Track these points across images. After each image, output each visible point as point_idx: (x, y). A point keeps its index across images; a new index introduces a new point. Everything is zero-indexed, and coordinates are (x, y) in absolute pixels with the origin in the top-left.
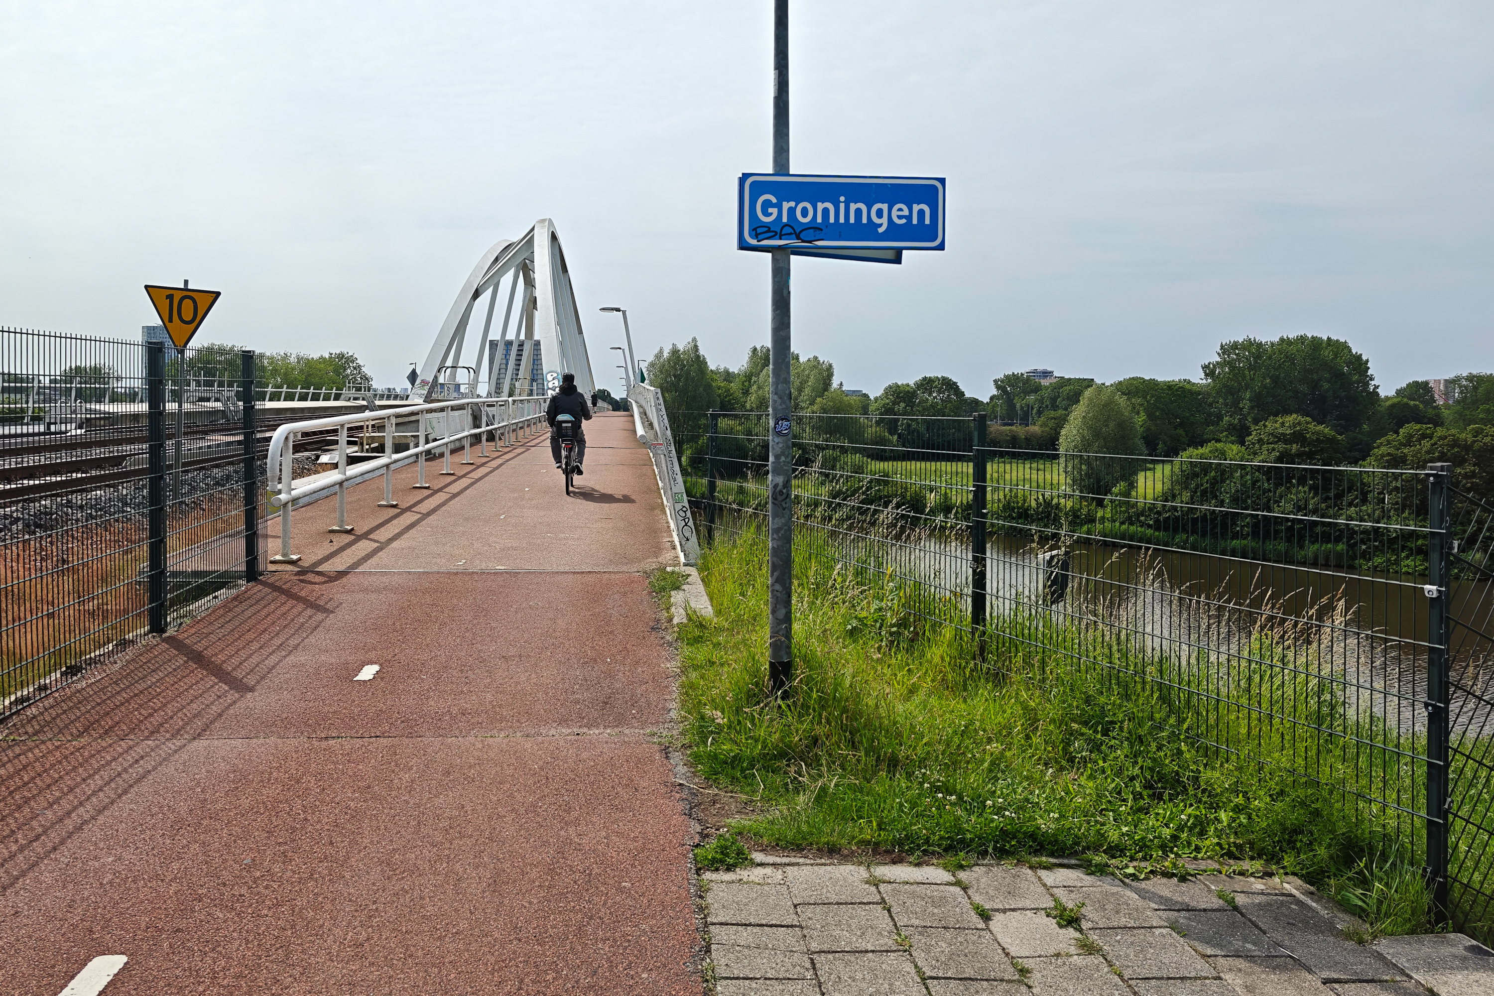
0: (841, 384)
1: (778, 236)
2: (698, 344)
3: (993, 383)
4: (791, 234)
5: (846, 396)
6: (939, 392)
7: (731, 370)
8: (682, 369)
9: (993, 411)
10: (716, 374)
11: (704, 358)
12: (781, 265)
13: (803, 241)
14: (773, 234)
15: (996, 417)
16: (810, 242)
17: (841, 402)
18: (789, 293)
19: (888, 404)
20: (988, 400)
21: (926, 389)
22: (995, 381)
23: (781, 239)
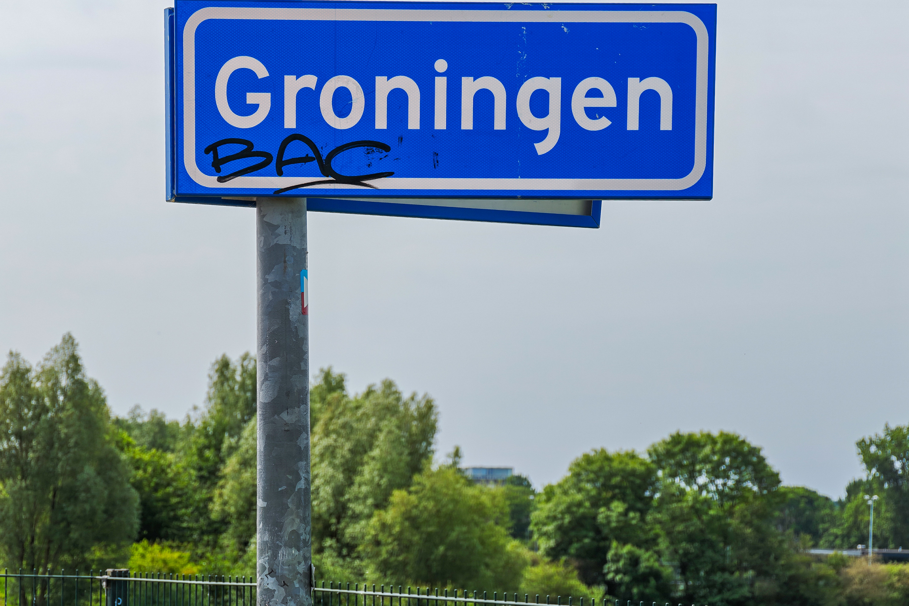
0: (457, 454)
1: (273, 165)
2: (80, 352)
3: (856, 450)
4: (306, 159)
5: (470, 482)
6: (715, 473)
7: (168, 419)
8: (37, 417)
9: (856, 525)
10: (129, 428)
11: (97, 389)
12: (283, 240)
13: (340, 179)
14: (260, 160)
15: (863, 540)
16: (356, 180)
17: (455, 502)
18: (304, 311)
19: (580, 504)
20: (843, 495)
21: (679, 465)
22: (863, 446)
23: (280, 173)
